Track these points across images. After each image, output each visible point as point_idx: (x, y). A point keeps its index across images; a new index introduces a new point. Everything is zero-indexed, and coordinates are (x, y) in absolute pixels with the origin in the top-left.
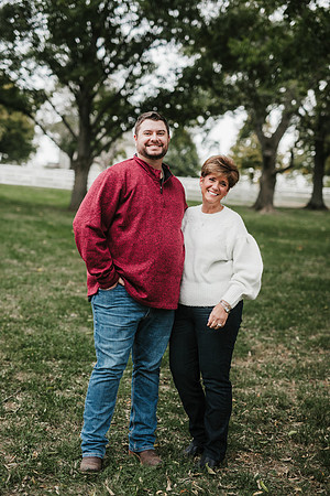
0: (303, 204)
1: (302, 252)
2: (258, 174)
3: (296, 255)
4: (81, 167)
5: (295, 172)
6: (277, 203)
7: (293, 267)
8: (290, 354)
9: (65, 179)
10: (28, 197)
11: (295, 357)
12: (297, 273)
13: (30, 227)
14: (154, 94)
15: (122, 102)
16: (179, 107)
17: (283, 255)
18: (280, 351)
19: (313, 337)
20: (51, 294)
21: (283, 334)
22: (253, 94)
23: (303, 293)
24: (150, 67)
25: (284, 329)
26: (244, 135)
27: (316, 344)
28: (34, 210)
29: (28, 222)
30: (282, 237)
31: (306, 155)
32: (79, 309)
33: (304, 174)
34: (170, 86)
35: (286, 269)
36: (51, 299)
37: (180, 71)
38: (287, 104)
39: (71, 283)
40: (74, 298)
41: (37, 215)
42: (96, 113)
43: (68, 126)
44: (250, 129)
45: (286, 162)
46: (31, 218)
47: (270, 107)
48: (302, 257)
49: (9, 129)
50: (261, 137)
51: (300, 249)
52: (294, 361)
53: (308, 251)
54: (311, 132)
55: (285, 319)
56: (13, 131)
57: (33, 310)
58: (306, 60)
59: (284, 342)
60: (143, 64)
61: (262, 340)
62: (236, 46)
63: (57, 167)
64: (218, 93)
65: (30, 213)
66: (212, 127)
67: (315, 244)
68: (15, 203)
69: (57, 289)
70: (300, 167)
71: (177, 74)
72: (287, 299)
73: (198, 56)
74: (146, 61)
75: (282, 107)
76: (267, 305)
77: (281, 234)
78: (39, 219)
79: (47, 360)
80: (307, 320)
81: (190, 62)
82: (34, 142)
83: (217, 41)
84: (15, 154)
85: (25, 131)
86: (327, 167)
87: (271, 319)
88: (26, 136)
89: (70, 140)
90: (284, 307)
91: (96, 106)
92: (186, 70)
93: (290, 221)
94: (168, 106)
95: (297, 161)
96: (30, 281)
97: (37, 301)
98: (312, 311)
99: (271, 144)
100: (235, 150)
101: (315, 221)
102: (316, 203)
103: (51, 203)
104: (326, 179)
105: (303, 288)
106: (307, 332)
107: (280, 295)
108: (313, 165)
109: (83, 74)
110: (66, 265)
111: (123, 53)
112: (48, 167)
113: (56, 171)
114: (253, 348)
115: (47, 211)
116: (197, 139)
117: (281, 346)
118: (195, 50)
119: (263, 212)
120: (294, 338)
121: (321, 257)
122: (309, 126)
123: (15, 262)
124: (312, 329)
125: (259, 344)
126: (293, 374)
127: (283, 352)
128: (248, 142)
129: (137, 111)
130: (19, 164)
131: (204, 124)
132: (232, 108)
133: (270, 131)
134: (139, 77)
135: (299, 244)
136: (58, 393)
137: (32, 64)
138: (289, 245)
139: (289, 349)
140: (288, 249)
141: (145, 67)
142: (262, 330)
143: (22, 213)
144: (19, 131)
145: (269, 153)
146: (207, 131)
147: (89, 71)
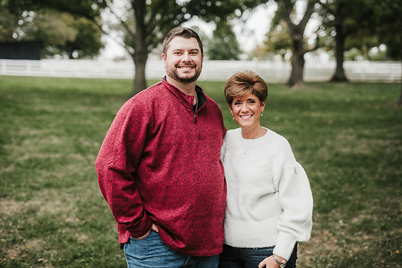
1: (333, 125)
2: (289, 54)
3: (329, 129)
7: (328, 142)
8: (336, 241)
11: (340, 245)
12: (331, 148)
17: (317, 129)
18: (325, 239)
19: (355, 220)
21: (326, 218)
23: (340, 170)
25: (327, 212)
27: (359, 228)
35: (322, 145)
51: (331, 122)
52: (340, 250)
53: (339, 124)
55: (327, 200)
59: (328, 228)
70: (323, 46)
72: (327, 178)
77: (313, 107)
80: (348, 201)
90: (324, 187)
93: (319, 94)
98: (351, 190)
100: (269, 36)
101: (340, 93)
103: (116, 92)
105: (339, 165)
106: (349, 215)
107: (319, 174)
108: (334, 44)
117: (326, 232)
119: (295, 88)
120: (337, 222)
122: (330, 12)
124: (353, 211)
127: (329, 238)
128: (279, 28)
130: (92, 58)
133: (297, 18)
135: (329, 116)
138: (320, 119)
139: (334, 235)
140: (321, 123)
145: (297, 37)
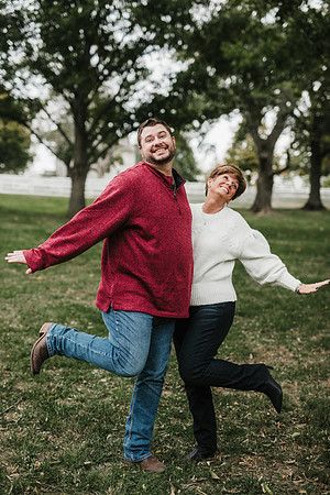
0: (301, 205)
1: (300, 253)
2: (255, 176)
4: (78, 175)
5: (292, 174)
6: (275, 204)
8: (292, 355)
9: (62, 187)
10: (26, 206)
11: (296, 359)
12: (297, 273)
13: (28, 236)
14: (149, 99)
15: (117, 109)
16: (174, 112)
18: (281, 353)
19: (314, 338)
20: (50, 302)
21: (285, 336)
22: (247, 96)
24: (144, 73)
25: (285, 330)
26: (240, 137)
27: (317, 344)
28: (32, 218)
29: (26, 231)
30: (281, 239)
31: (303, 156)
32: (79, 317)
33: (301, 175)
34: (164, 91)
36: (51, 307)
37: (174, 76)
38: (282, 105)
39: (70, 291)
40: (73, 305)
41: (35, 224)
42: (91, 120)
43: (63, 134)
44: (246, 132)
45: (283, 163)
46: (29, 227)
47: (265, 109)
48: (301, 258)
49: (5, 139)
50: (257, 139)
51: (299, 250)
52: (295, 363)
53: (307, 252)
54: (306, 133)
55: (286, 320)
56: (9, 141)
57: (33, 318)
58: (299, 62)
59: (286, 344)
60: (136, 70)
61: (263, 343)
62: (229, 49)
63: (54, 175)
64: (212, 97)
65: (28, 222)
66: (208, 131)
67: (313, 244)
68: (13, 212)
69: (56, 298)
70: (297, 167)
71: (171, 79)
72: (288, 301)
73: (192, 61)
74: (139, 67)
75: (277, 109)
76: (268, 307)
77: (279, 235)
78: (37, 228)
79: (47, 369)
80: (308, 321)
81: (183, 66)
82: (31, 150)
83: (210, 46)
84: (12, 163)
85: (22, 140)
86: (323, 168)
87: (271, 321)
88: (22, 145)
89: (66, 147)
90: (284, 309)
91: (91, 114)
92: (179, 75)
93: (288, 222)
94: (163, 111)
95: (293, 162)
96: (29, 290)
97: (36, 310)
98: (312, 312)
99: (267, 146)
100: (232, 153)
101: (313, 222)
102: (314, 204)
103: (48, 211)
104: (323, 179)
106: (307, 333)
107: (280, 296)
108: (309, 166)
109: (77, 81)
110: (65, 273)
111: (116, 60)
112: (46, 175)
113: (53, 179)
114: (254, 350)
115: (44, 219)
116: (193, 143)
117: (282, 347)
118: (189, 54)
119: (261, 214)
120: (295, 339)
121: (320, 258)
122: (305, 127)
123: (14, 271)
124: (313, 330)
125: (260, 347)
126: (295, 376)
127: (284, 353)
128: (244, 144)
129: (133, 117)
130: (16, 173)
131: (200, 128)
132: (227, 111)
133: (265, 133)
134: (133, 83)
135: (298, 244)
136: (59, 401)
137: (26, 73)
138: (288, 246)
139: (290, 350)
140: (287, 250)
141: (139, 73)
142: (263, 332)
143: (20, 222)
144: (15, 140)
145: (265, 155)
146: (203, 134)
147: (83, 78)
